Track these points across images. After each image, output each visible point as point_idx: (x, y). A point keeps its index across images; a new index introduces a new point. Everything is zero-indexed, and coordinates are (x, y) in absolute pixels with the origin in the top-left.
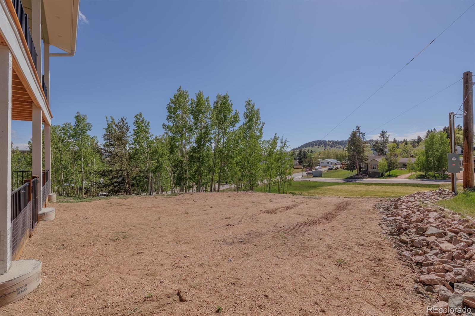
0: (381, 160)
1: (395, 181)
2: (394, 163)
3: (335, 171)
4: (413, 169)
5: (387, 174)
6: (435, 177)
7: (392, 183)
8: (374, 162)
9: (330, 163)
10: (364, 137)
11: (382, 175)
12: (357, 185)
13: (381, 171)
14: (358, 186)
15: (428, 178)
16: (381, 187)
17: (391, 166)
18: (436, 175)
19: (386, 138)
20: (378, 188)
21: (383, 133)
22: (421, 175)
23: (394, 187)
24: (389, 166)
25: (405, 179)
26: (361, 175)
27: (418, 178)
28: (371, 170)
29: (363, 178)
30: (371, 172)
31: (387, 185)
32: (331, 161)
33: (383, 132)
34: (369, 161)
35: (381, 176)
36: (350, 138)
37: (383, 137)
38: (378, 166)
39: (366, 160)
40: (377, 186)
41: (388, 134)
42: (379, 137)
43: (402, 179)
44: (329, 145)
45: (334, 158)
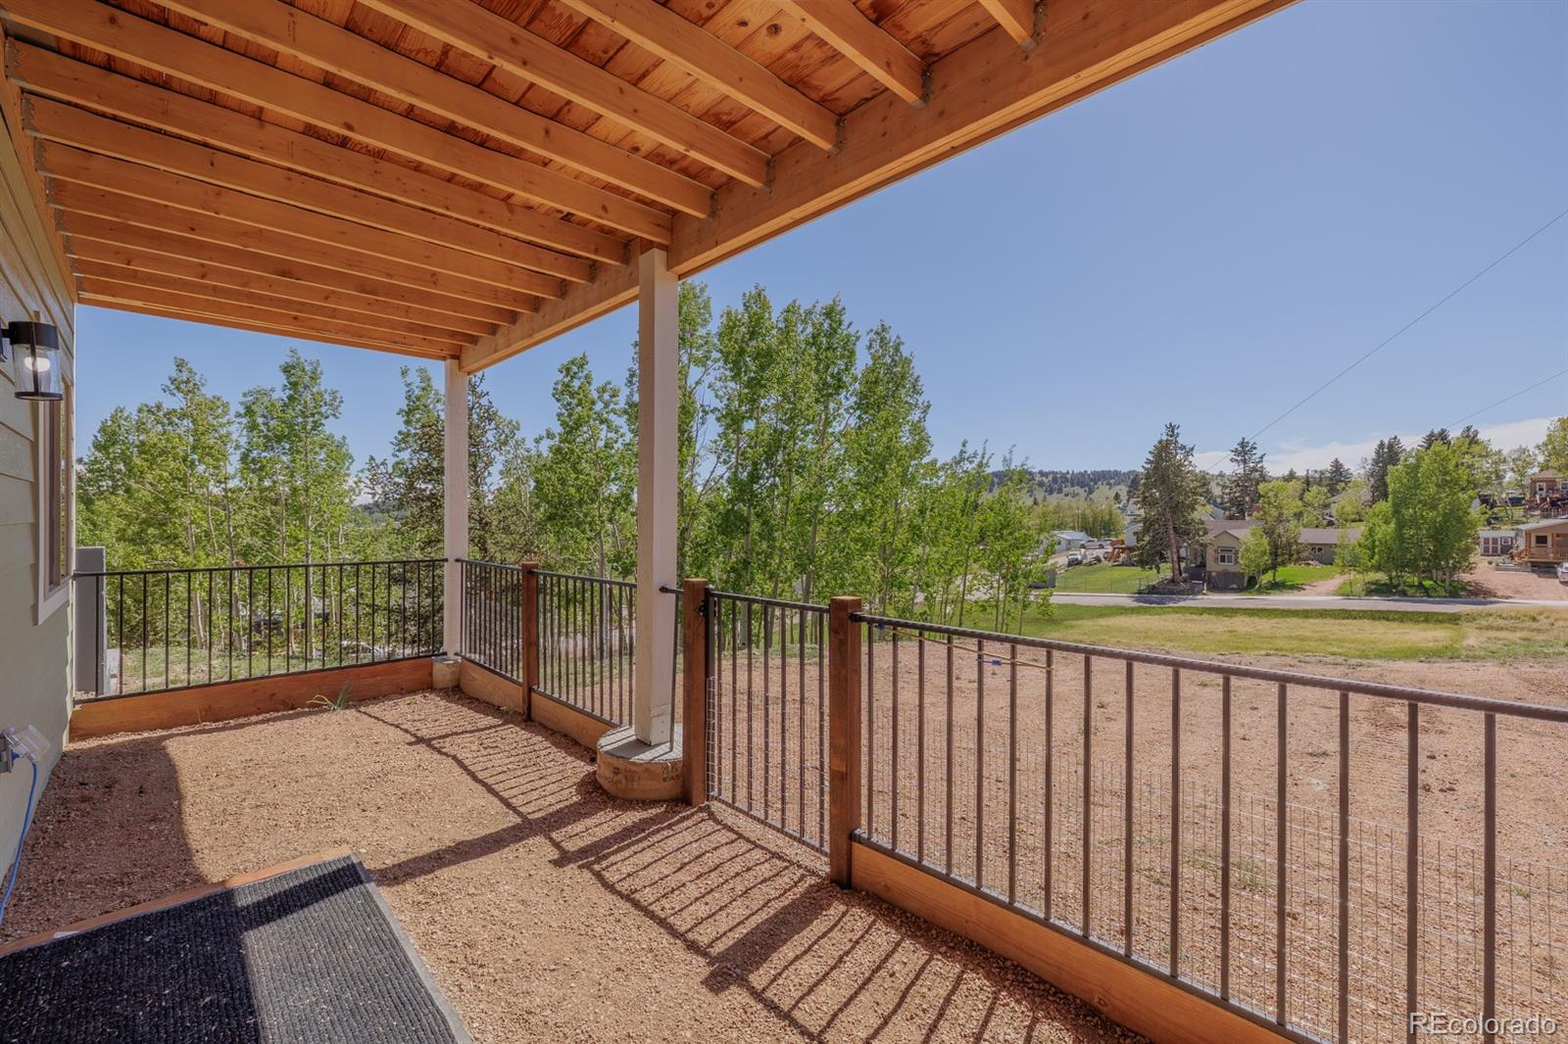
0: (1247, 535)
1: (1302, 603)
2: (1290, 545)
3: (1091, 568)
4: (1354, 564)
5: (1266, 578)
6: (1427, 591)
7: (1301, 608)
8: (1226, 542)
9: (1063, 543)
10: (1190, 458)
11: (1252, 581)
12: (1189, 617)
13: (1248, 572)
14: (1195, 617)
15: (1404, 593)
16: (1273, 621)
17: (1281, 552)
18: (1427, 583)
19: (1252, 465)
20: (1264, 625)
21: (1244, 451)
22: (1375, 583)
23: (1312, 621)
24: (1275, 554)
25: (1328, 594)
26: (1185, 581)
27: (1370, 593)
28: (1214, 567)
29: (1193, 592)
30: (1214, 574)
31: (1288, 616)
32: (1068, 538)
33: (1243, 444)
34: (1210, 536)
35: (1250, 584)
36: (1149, 462)
37: (1245, 462)
38: (1240, 555)
39: (1201, 533)
40: (1256, 619)
41: (1258, 453)
42: (1232, 460)
43: (1319, 594)
44: (1041, 484)
45: (1073, 528)
